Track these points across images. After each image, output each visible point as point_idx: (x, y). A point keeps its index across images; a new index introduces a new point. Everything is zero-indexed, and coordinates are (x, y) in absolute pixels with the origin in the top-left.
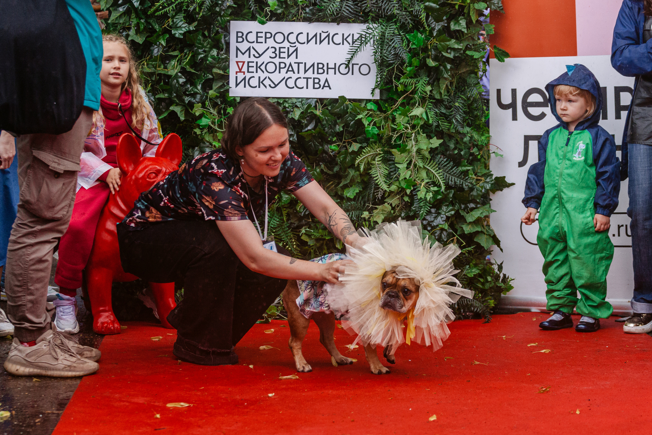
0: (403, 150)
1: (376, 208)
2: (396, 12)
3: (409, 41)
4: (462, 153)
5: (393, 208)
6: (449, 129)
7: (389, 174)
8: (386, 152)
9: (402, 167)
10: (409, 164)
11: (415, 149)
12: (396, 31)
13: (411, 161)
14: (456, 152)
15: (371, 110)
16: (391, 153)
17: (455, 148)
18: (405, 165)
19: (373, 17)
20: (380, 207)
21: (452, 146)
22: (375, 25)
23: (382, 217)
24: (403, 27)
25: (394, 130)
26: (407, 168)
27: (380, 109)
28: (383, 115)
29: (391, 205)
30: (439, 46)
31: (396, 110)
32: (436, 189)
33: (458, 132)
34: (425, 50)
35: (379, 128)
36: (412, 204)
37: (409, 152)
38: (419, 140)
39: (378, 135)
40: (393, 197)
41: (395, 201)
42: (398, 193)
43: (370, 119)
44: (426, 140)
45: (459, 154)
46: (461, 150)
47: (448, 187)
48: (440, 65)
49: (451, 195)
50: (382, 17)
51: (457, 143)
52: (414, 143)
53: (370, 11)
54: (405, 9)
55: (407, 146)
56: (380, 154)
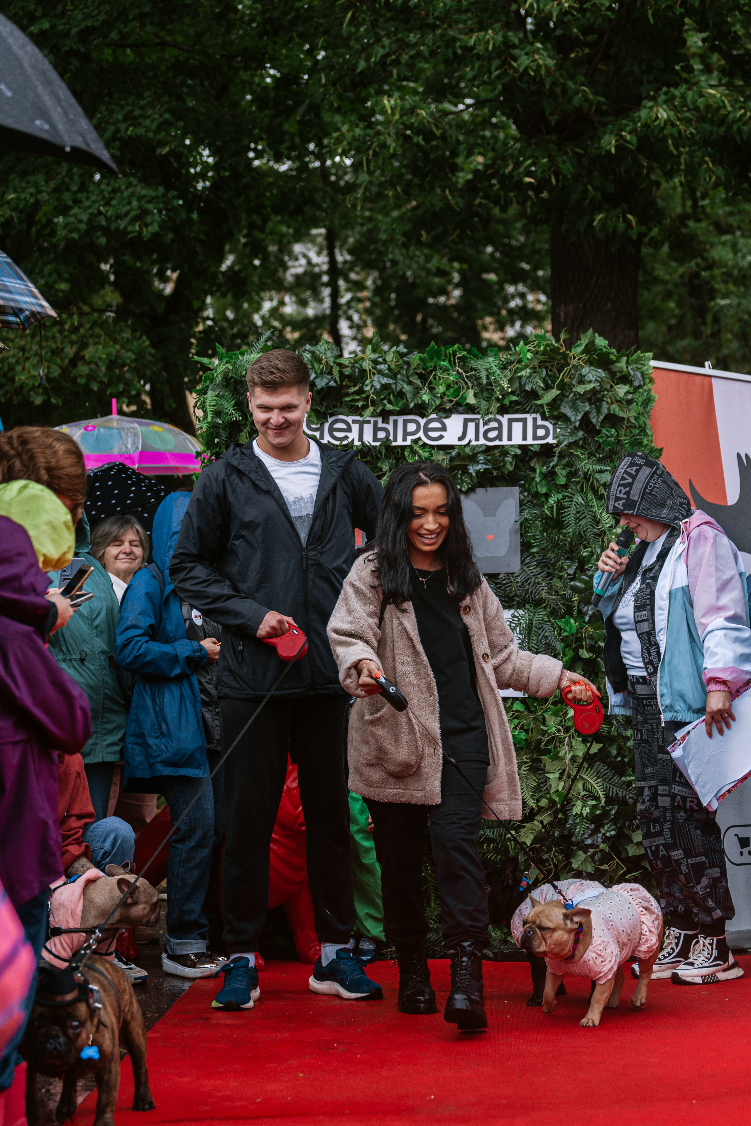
0: (556, 757)
1: (524, 827)
2: (544, 595)
3: (561, 629)
4: (626, 760)
5: (544, 827)
6: (609, 732)
7: (539, 785)
8: (533, 760)
9: (553, 776)
10: (562, 774)
11: (569, 756)
12: (546, 619)
13: (564, 770)
14: (619, 759)
15: (517, 711)
16: (540, 761)
17: (616, 756)
18: (557, 775)
19: (519, 602)
20: (528, 825)
21: (614, 752)
22: (521, 612)
23: (532, 837)
24: (554, 613)
25: (544, 733)
26: (560, 778)
27: (527, 708)
28: (531, 716)
29: (542, 822)
30: (595, 635)
31: (546, 711)
32: (594, 802)
33: (620, 735)
34: (579, 639)
35: (527, 731)
36: (566, 820)
37: (562, 759)
38: (574, 744)
39: (526, 740)
40: (543, 813)
41: (546, 818)
42: (549, 809)
43: (516, 721)
44: (582, 746)
45: (622, 761)
46: (624, 757)
47: (610, 800)
48: (597, 657)
49: (613, 812)
50: (529, 602)
51: (620, 749)
52: (567, 748)
53: (516, 595)
54: (556, 592)
55: (559, 752)
56: (526, 763)
